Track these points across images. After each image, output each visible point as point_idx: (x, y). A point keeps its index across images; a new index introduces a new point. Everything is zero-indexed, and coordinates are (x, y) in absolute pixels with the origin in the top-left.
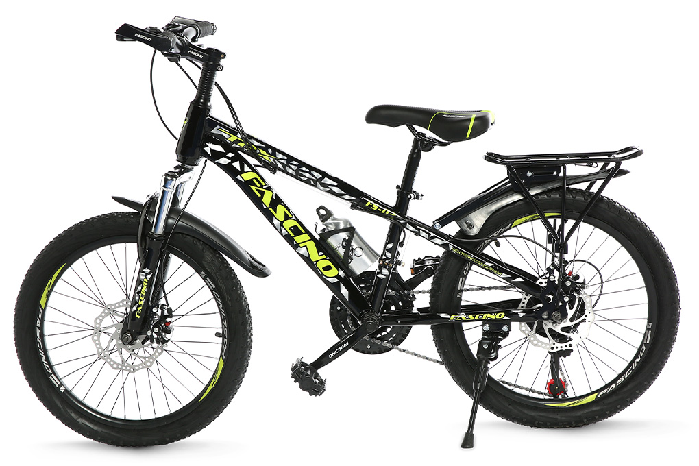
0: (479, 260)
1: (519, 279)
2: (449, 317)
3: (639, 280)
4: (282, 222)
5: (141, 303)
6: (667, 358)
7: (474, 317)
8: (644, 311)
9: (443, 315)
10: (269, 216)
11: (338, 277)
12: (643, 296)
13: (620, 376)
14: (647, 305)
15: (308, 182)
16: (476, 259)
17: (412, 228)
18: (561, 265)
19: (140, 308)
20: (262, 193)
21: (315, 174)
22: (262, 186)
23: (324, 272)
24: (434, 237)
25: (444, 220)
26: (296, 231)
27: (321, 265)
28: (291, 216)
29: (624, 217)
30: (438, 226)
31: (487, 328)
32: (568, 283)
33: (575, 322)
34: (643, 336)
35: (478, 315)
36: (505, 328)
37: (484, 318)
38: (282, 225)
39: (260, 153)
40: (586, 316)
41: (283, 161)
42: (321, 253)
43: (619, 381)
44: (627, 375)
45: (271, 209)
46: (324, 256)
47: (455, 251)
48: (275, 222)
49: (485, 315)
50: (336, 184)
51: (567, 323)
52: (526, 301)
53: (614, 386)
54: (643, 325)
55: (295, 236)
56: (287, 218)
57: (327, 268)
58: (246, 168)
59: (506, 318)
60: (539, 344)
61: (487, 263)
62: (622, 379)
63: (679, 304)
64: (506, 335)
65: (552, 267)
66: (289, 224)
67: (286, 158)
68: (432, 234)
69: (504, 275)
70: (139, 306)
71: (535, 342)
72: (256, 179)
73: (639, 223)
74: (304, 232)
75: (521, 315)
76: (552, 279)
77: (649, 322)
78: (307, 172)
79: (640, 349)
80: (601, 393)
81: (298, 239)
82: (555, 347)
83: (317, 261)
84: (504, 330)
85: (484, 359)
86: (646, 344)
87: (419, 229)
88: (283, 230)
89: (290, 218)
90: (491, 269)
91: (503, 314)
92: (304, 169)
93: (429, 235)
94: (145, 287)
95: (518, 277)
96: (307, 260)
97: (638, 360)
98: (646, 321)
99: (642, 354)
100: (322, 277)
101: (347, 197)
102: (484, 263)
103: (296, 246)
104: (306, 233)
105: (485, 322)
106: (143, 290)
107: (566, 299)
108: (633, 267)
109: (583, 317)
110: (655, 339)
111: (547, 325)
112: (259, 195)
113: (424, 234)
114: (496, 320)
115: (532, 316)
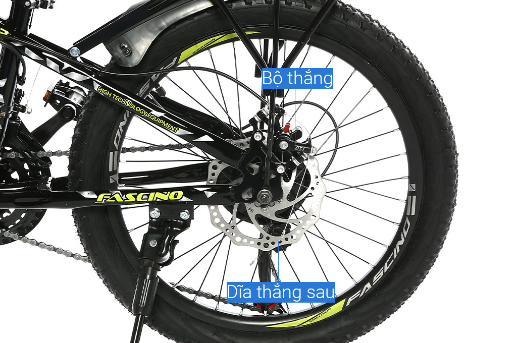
0: (142, 107)
1: (206, 138)
2: (95, 196)
3: (388, 120)
6: (445, 233)
7: (135, 197)
8: (402, 166)
9: (86, 194)
12: (397, 143)
13: (376, 269)
14: (406, 156)
16: (137, 105)
17: (34, 55)
18: (271, 114)
24: (69, 70)
25: (86, 44)
29: (352, 23)
30: (75, 52)
31: (156, 214)
32: (284, 145)
33: (297, 200)
34: (405, 204)
35: (141, 195)
36: (184, 215)
37: (151, 199)
40: (313, 188)
43: (375, 278)
44: (386, 268)
47: (103, 92)
49: (152, 194)
51: (284, 204)
52: (217, 172)
53: (368, 286)
54: (402, 188)
59: (185, 199)
60: (245, 241)
61: (154, 112)
62: (381, 274)
63: (454, 147)
64: (186, 225)
65: (257, 119)
68: (67, 65)
69: (181, 131)
71: (238, 239)
73: (377, 30)
75: (210, 194)
76: (258, 137)
77: (410, 182)
79: (402, 226)
80: (350, 300)
82: (269, 242)
84: (183, 218)
85: (150, 265)
86: (410, 217)
87: (45, 57)
90: (161, 121)
91: (181, 193)
93: (61, 65)
95: (203, 134)
97: (401, 243)
98: (407, 180)
99: (406, 233)
102: (149, 111)
105: (153, 205)
107: (281, 170)
108: (377, 100)
109: (309, 191)
110: (423, 208)
111: (253, 210)
113: (53, 65)
114: (169, 202)
115: (226, 197)
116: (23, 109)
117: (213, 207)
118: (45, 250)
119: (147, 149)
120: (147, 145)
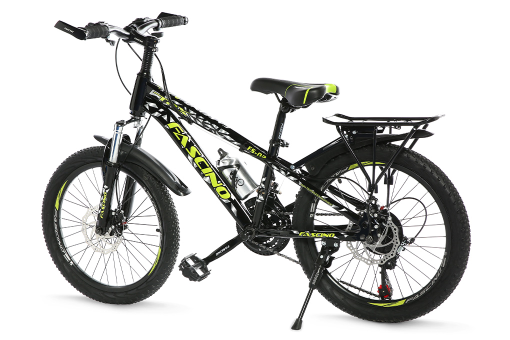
0: (318, 194)
1: (344, 210)
2: (298, 233)
4: (194, 159)
5: (103, 208)
7: (315, 235)
9: (295, 232)
10: (186, 154)
11: (230, 199)
15: (210, 130)
16: (316, 193)
19: (103, 212)
20: (181, 138)
21: (215, 126)
22: (181, 133)
23: (221, 195)
24: (289, 175)
26: (203, 165)
27: (219, 190)
28: (200, 154)
31: (324, 243)
32: (375, 215)
35: (317, 234)
36: (336, 245)
37: (321, 236)
38: (193, 161)
39: (179, 110)
41: (194, 116)
42: (219, 182)
43: (421, 293)
44: (427, 289)
45: (186, 149)
46: (221, 184)
47: (303, 186)
48: (190, 158)
49: (322, 234)
50: (228, 133)
53: (417, 296)
55: (202, 169)
56: (197, 155)
57: (223, 193)
58: (172, 120)
59: (335, 237)
62: (424, 292)
64: (336, 249)
66: (198, 160)
67: (196, 114)
68: (288, 173)
69: (334, 206)
70: (102, 210)
72: (178, 128)
74: (208, 166)
75: (346, 236)
76: (366, 211)
78: (209, 124)
80: (408, 300)
81: (204, 171)
83: (216, 187)
86: (442, 268)
88: (195, 164)
89: (199, 156)
90: (325, 200)
91: (334, 234)
92: (207, 122)
94: (105, 198)
95: (344, 208)
96: (210, 185)
100: (219, 198)
101: (236, 143)
102: (321, 196)
103: (203, 176)
104: (210, 167)
105: (323, 239)
106: (104, 199)
112: (179, 139)
114: (328, 238)
115: (353, 238)
116: (277, 192)
117: (349, 242)
118: (284, 258)
119: (332, 215)
120: (329, 213)
